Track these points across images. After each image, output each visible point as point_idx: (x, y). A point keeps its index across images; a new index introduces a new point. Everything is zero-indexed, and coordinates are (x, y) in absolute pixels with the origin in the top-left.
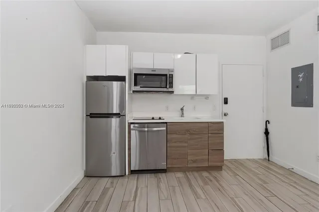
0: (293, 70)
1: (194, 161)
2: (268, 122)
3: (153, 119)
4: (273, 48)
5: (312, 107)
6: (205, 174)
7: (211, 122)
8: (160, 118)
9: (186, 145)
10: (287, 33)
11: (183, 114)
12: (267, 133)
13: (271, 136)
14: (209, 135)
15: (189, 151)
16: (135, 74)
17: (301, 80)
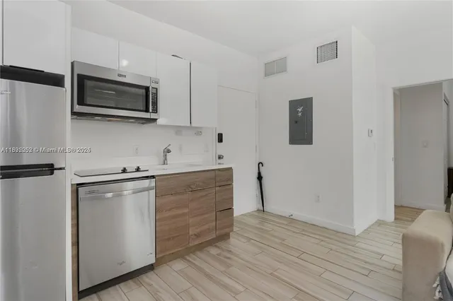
0: (291, 102)
1: (197, 236)
2: (261, 165)
3: (124, 171)
4: (266, 75)
5: (312, 144)
6: (213, 251)
7: (219, 170)
8: (138, 170)
9: (186, 211)
10: (284, 60)
11: (166, 159)
12: (260, 178)
13: (264, 181)
14: (217, 188)
15: (191, 220)
16: (78, 75)
17: (300, 114)
